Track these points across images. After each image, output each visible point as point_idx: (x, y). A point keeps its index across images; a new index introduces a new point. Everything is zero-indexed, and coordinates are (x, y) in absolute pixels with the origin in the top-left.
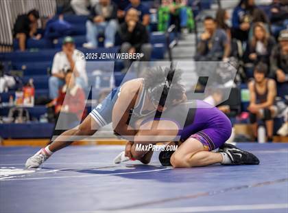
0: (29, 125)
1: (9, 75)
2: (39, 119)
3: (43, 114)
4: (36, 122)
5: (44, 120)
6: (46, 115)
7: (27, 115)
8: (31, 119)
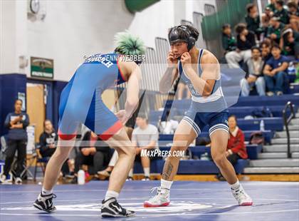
0: (192, 163)
1: (174, 119)
2: (200, 158)
3: (204, 153)
4: (198, 160)
5: (204, 159)
6: (206, 154)
7: (190, 154)
8: (193, 158)
